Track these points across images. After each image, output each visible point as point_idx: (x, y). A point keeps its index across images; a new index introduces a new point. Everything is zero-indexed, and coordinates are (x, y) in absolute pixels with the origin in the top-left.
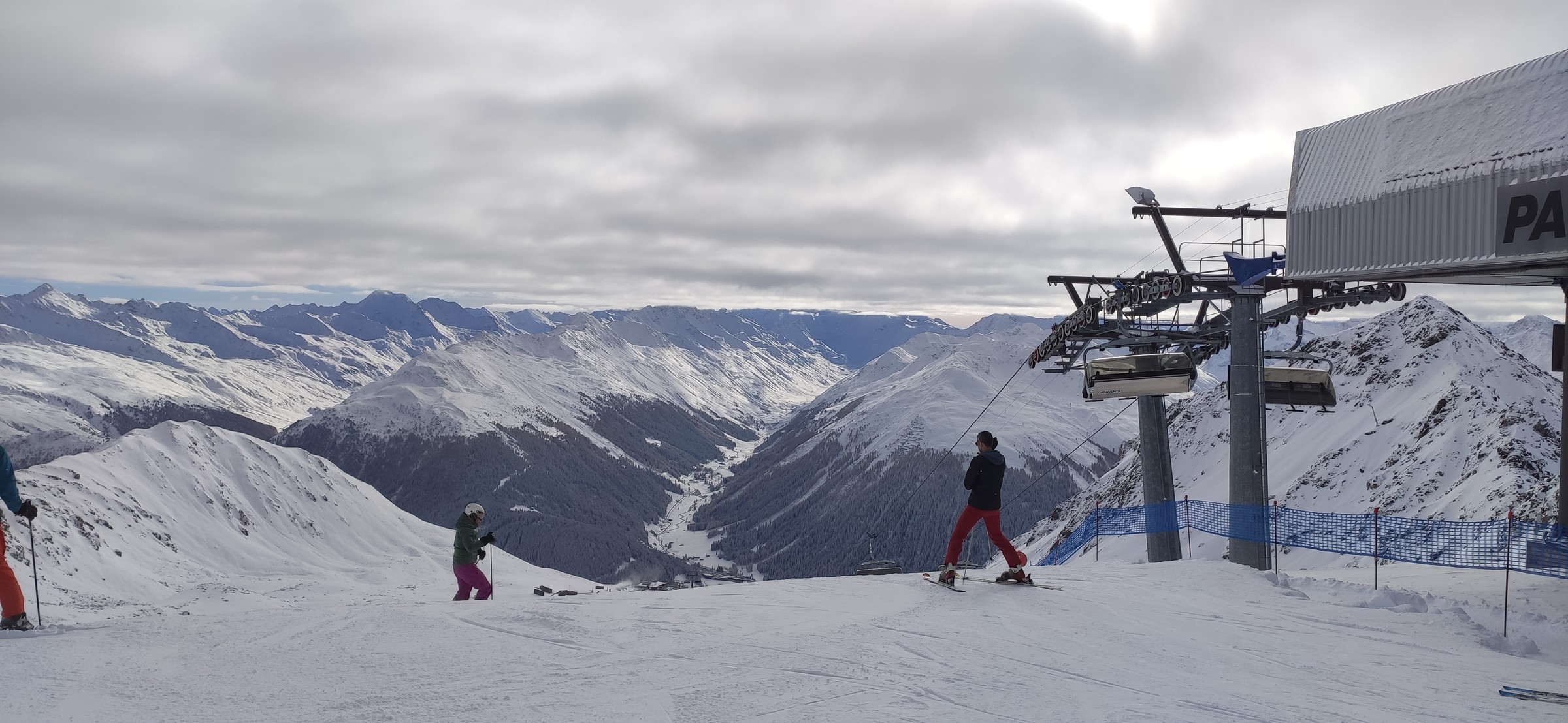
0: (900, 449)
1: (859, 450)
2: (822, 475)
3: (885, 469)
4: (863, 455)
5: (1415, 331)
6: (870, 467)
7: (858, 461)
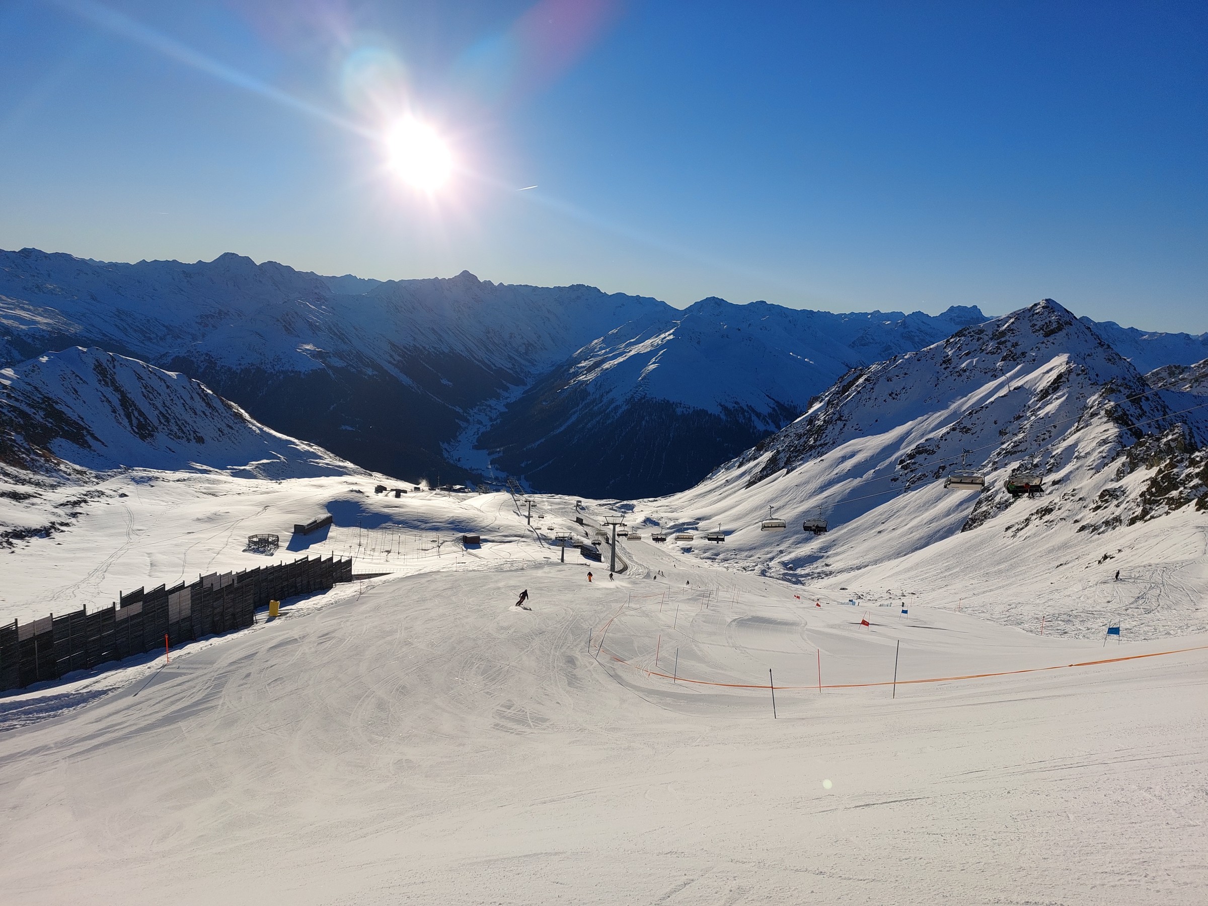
0: (632, 397)
1: (602, 396)
2: (575, 413)
3: (620, 411)
4: (605, 400)
5: (1039, 324)
6: (610, 409)
7: (601, 404)
